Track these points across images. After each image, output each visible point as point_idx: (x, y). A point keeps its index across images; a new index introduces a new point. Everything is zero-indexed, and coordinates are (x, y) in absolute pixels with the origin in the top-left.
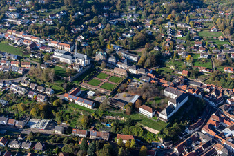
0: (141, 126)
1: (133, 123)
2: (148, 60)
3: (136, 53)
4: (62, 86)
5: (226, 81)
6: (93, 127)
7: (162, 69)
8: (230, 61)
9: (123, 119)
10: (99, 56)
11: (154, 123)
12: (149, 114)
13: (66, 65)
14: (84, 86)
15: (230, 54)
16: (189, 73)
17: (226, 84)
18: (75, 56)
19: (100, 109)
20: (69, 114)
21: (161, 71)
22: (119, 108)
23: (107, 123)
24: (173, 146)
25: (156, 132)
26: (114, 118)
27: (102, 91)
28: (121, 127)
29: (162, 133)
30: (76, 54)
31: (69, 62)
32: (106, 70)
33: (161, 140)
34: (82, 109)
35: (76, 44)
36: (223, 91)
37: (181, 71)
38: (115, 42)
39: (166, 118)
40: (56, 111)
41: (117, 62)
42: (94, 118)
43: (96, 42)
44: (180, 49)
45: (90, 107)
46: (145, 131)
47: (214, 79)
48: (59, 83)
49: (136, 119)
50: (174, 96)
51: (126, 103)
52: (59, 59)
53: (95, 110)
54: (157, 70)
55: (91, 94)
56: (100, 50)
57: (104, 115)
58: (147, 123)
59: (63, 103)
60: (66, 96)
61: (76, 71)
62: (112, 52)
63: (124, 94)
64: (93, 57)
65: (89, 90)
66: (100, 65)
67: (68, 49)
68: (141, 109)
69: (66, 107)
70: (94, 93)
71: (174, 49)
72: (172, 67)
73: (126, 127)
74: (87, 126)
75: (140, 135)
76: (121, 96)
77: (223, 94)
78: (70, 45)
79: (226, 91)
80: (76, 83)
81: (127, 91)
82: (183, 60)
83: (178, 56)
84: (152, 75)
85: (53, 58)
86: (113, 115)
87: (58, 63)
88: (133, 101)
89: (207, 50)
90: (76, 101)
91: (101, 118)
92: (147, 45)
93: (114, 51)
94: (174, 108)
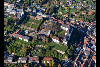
0: (55, 50)
1: (51, 48)
2: (50, 10)
3: (44, 7)
4: (11, 28)
5: (85, 18)
6: (29, 54)
7: (56, 14)
8: (83, 8)
9: (45, 46)
10: (29, 10)
11: (61, 47)
12: (58, 42)
13: (13, 15)
14: (23, 27)
15: (82, 5)
16: (69, 15)
17: (85, 20)
18: (17, 10)
19: (33, 41)
20: (16, 46)
21: (57, 15)
22: (42, 40)
23: (37, 50)
24: (73, 61)
25: (63, 53)
26: (40, 46)
27: (32, 29)
28: (45, 52)
29: (66, 53)
30: (18, 9)
31: (15, 14)
32: (32, 17)
33: (67, 58)
34: (23, 42)
35: (17, 3)
36: (85, 23)
37: (65, 15)
38: (34, 2)
39: (66, 43)
40: (9, 45)
41: (37, 12)
42: (30, 48)
43: (26, 2)
44: (62, 4)
45: (27, 41)
46: (58, 53)
47: (79, 18)
48: (10, 26)
49: (52, 45)
50: (67, 29)
51: (45, 36)
52: (9, 13)
53: (30, 42)
54: (55, 15)
55: (27, 32)
56: (29, 6)
57: (35, 45)
58: (58, 47)
59: (12, 40)
60: (14, 35)
61: (18, 19)
62: (33, 7)
63: (43, 30)
64: (25, 10)
65: (25, 30)
66: (29, 14)
67: (13, 7)
68: (53, 39)
69: (14, 42)
70: (28, 31)
71: (60, 4)
72: (61, 13)
73: (47, 51)
74: (26, 54)
75: (55, 56)
76: (42, 31)
77: (85, 25)
78: (15, 5)
79: (86, 24)
80: (18, 26)
81: (44, 28)
82: (64, 9)
83: (62, 7)
84: (53, 18)
85: (6, 12)
86: (40, 45)
87: (9, 15)
88: (48, 34)
89: (73, 4)
90: (19, 38)
91: (34, 47)
92: (48, 2)
93: (35, 7)
94: (68, 36)
